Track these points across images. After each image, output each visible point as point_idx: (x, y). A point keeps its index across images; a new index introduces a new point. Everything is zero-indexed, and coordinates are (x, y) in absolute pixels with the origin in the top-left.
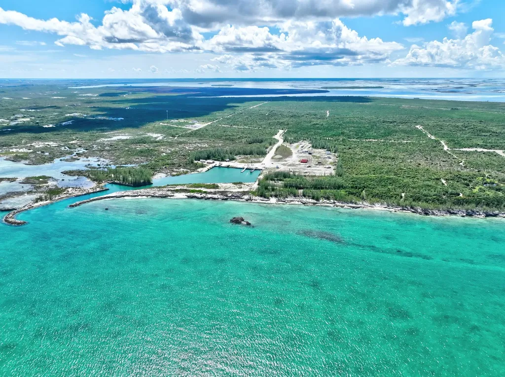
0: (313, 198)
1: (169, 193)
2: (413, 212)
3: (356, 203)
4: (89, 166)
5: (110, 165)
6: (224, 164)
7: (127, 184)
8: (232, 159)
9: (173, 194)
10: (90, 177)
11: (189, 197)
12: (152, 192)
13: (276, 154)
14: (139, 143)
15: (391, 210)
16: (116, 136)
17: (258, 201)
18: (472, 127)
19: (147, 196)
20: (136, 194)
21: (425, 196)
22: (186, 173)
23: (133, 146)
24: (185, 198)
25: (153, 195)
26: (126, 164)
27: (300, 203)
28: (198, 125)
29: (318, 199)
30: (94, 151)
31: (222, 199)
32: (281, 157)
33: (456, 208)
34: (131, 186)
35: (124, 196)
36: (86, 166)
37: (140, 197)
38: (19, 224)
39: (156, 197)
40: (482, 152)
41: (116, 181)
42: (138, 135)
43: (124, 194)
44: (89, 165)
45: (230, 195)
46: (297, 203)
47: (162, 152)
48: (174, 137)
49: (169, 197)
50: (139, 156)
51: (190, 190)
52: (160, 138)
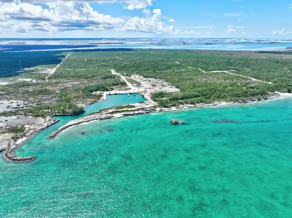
0: (192, 104)
1: (109, 115)
3: (213, 103)
5: (28, 104)
6: (112, 92)
7: (68, 114)
8: (112, 89)
9: (113, 115)
10: (28, 115)
11: (125, 115)
12: (98, 116)
13: (131, 83)
14: (24, 86)
17: (167, 110)
18: (201, 61)
19: (97, 119)
20: (88, 120)
21: (238, 94)
22: (96, 101)
23: (24, 89)
24: (122, 117)
25: (100, 118)
26: (40, 102)
27: (188, 107)
29: (195, 104)
31: (147, 113)
32: (136, 84)
34: (73, 115)
35: (81, 123)
36: (7, 108)
37: (92, 121)
41: (57, 114)
42: (12, 81)
43: (80, 121)
44: (9, 106)
46: (186, 107)
47: (52, 90)
48: (44, 79)
49: (112, 118)
50: (42, 95)
51: (120, 111)
52: (34, 81)
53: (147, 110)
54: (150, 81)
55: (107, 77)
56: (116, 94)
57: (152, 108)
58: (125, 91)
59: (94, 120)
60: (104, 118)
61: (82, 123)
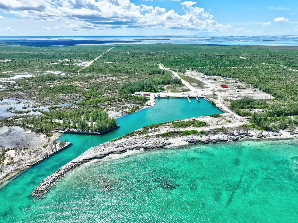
1: (162, 140)
4: (13, 110)
5: (39, 107)
6: (163, 94)
7: (90, 131)
9: (168, 141)
10: (28, 127)
11: (193, 143)
13: (189, 82)
14: (48, 80)
16: (16, 75)
19: (139, 148)
20: (122, 149)
23: (46, 84)
25: (144, 145)
26: (56, 103)
30: (3, 91)
31: (234, 140)
34: (97, 135)
35: (107, 155)
36: (7, 111)
39: (153, 148)
41: (71, 130)
42: (38, 73)
44: (11, 108)
48: (76, 73)
49: (168, 146)
50: (63, 93)
51: (181, 132)
52: (63, 75)
53: (233, 135)
54: (215, 80)
55: (154, 73)
56: (168, 98)
57: (242, 131)
58: (182, 93)
59: (133, 149)
60: (152, 146)
61: (110, 155)
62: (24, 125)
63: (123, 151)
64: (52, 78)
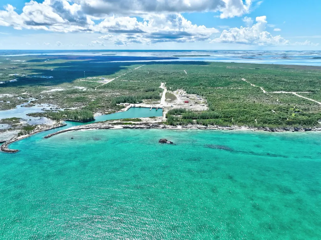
0: (204, 125)
1: (110, 126)
2: (265, 130)
3: (230, 127)
4: (44, 110)
5: (59, 109)
6: (137, 105)
7: (78, 121)
8: (141, 102)
9: (113, 126)
10: (49, 117)
11: (124, 128)
12: (99, 125)
13: (167, 98)
14: (72, 93)
15: (252, 129)
16: (53, 89)
17: (170, 128)
18: (274, 79)
19: (96, 128)
20: (88, 127)
21: (269, 120)
22: (114, 112)
23: (69, 96)
24: (122, 129)
25: (99, 127)
26: (70, 107)
27: (196, 128)
28: (107, 81)
29: (207, 125)
30: (42, 99)
31: (147, 128)
32: (170, 100)
33: (288, 127)
35: (80, 129)
36: (42, 110)
37: (91, 129)
38: (13, 152)
39: (102, 128)
40: (285, 93)
41: (69, 119)
42: (68, 88)
43: (80, 128)
44: (44, 109)
45: (151, 125)
46: (194, 128)
47: (90, 98)
48: (94, 88)
49: (111, 128)
50: (77, 102)
51: (123, 123)
52: (85, 90)
53: (149, 126)
54: (188, 97)
55: (149, 91)
56: (140, 107)
57: (156, 124)
59: (93, 128)
61: (81, 130)
62: (48, 116)
63: (88, 129)
64: (75, 92)
